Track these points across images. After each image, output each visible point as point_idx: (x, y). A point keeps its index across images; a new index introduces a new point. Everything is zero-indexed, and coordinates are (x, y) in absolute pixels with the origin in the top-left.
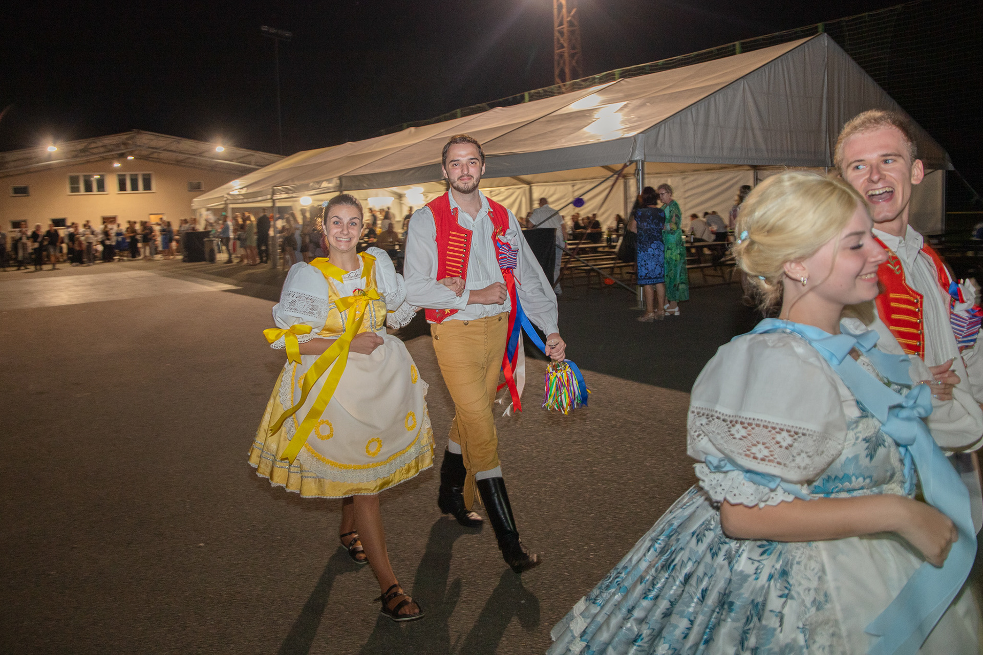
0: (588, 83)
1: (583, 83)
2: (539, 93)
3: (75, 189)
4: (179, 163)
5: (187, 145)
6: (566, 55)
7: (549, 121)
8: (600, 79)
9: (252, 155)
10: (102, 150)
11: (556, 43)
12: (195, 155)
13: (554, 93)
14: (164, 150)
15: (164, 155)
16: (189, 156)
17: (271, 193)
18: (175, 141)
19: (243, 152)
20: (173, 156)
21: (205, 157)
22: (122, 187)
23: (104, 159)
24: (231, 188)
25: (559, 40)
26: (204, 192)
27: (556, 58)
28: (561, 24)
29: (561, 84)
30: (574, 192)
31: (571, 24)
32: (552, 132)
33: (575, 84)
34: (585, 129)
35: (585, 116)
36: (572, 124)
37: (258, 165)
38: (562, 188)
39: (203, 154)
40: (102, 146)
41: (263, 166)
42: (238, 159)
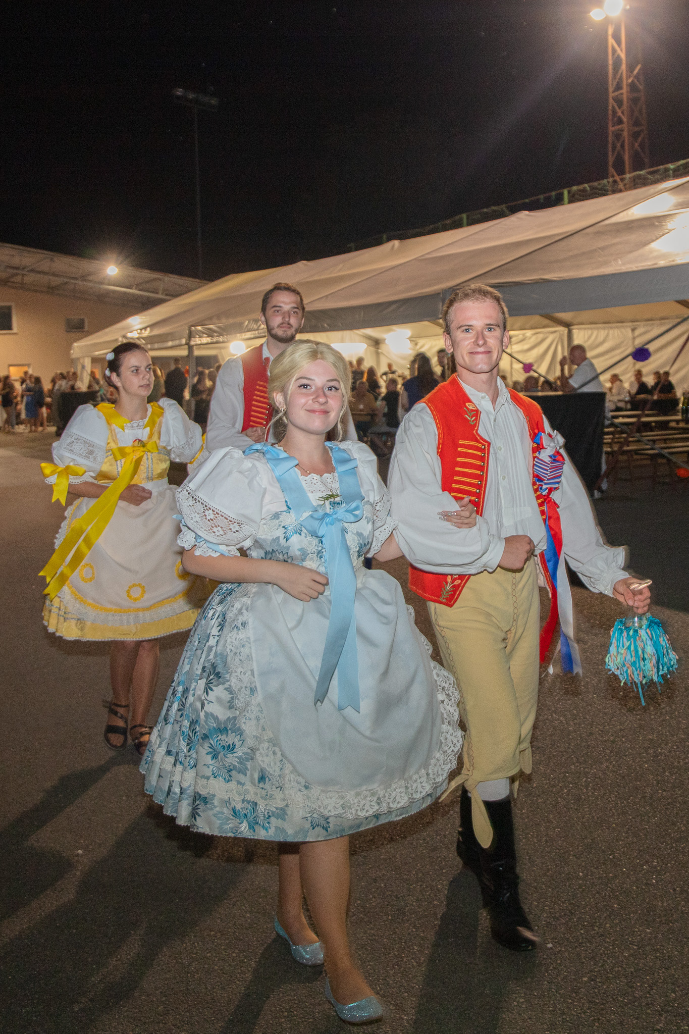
0: (658, 177)
1: (649, 177)
2: (584, 190)
4: (51, 290)
5: (63, 264)
6: (625, 134)
7: (600, 233)
8: (675, 170)
9: (160, 280)
11: (610, 117)
12: (76, 279)
13: (607, 191)
14: (32, 271)
15: (30, 278)
16: (68, 280)
17: (187, 336)
18: (45, 259)
19: (146, 274)
20: (44, 279)
21: (90, 281)
24: (129, 329)
25: (614, 112)
26: (89, 333)
27: (611, 138)
28: (618, 87)
29: (617, 178)
30: (634, 338)
31: (633, 87)
32: (602, 249)
33: (639, 177)
34: (653, 245)
35: (652, 225)
36: (633, 237)
37: (167, 295)
38: (617, 332)
39: (88, 278)
41: (175, 295)
42: (138, 285)
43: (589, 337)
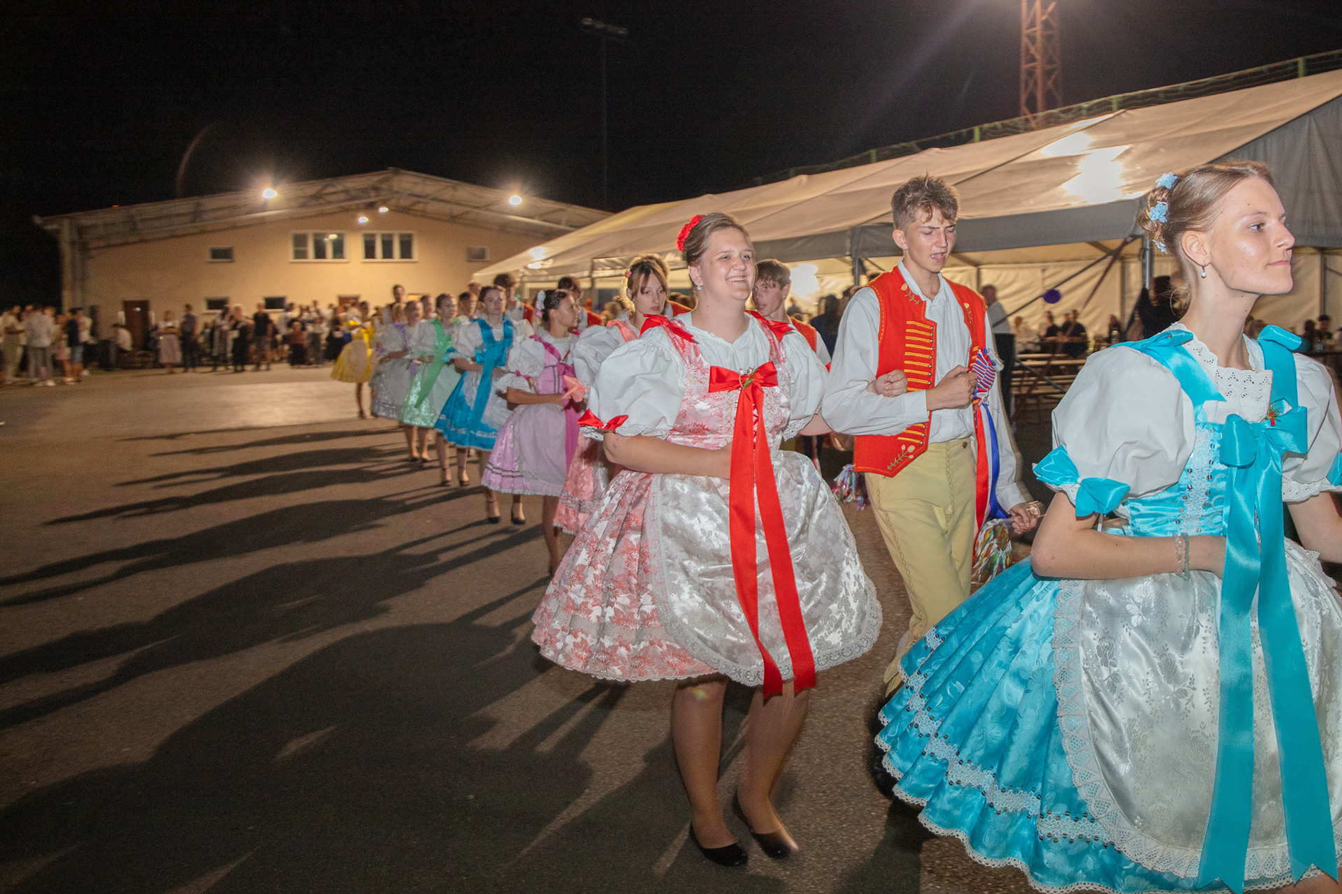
0: (1070, 116)
1: (1062, 115)
2: (995, 128)
3: (300, 254)
4: (453, 219)
5: (466, 193)
6: (1038, 72)
7: (1011, 172)
8: (1089, 109)
9: (563, 210)
10: (342, 196)
11: (1023, 54)
12: (478, 208)
13: (1018, 129)
14: (434, 199)
15: (433, 207)
16: (468, 209)
17: (590, 268)
18: (448, 187)
19: (550, 205)
20: (446, 208)
21: (493, 211)
22: (370, 253)
23: (346, 210)
24: (529, 260)
25: (1028, 50)
26: (490, 263)
27: (1023, 76)
28: (1032, 25)
29: (1029, 116)
30: (1044, 279)
31: (1046, 25)
32: (1014, 188)
33: (1051, 116)
34: (1064, 186)
35: (1065, 165)
36: (1045, 177)
37: (570, 226)
38: (1026, 272)
39: (491, 207)
40: (342, 192)
41: (578, 226)
42: (541, 215)
43: (999, 277)
